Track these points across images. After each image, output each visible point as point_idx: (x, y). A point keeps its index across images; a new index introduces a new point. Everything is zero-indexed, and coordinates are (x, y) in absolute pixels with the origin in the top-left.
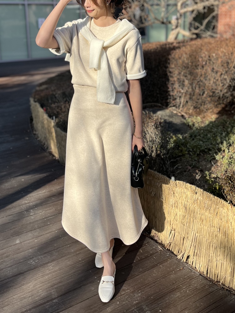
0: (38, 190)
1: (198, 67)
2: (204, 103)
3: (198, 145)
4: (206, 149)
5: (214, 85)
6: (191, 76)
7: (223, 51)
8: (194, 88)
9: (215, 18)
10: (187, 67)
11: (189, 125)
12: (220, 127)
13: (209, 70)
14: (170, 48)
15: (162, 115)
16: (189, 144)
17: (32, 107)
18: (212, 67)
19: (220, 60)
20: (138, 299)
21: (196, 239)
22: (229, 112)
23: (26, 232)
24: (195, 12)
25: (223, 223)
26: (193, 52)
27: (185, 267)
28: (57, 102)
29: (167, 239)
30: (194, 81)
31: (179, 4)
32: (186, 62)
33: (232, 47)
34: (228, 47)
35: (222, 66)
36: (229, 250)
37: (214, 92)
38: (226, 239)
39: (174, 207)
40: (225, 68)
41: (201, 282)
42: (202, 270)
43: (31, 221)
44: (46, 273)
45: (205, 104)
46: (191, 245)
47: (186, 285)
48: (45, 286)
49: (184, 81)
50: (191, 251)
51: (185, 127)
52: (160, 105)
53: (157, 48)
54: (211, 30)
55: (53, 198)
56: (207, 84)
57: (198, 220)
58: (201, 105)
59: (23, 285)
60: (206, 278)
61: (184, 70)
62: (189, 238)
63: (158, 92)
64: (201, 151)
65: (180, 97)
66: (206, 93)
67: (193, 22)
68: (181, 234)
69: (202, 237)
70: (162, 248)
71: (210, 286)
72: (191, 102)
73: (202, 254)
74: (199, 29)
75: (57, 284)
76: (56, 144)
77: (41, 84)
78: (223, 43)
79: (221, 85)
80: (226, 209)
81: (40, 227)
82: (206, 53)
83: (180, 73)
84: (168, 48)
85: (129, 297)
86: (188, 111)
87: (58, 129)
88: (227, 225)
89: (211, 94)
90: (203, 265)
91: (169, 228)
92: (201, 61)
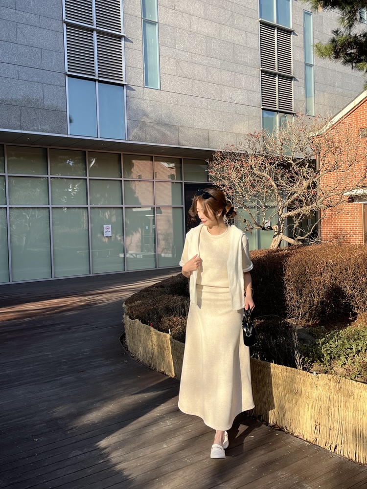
1: (316, 274)
6: (309, 284)
10: (304, 275)
13: (328, 277)
18: (330, 274)
30: (313, 289)
40: (344, 275)
46: (338, 434)
50: (338, 440)
61: (301, 277)
62: (335, 428)
68: (326, 426)
83: (297, 281)
91: (314, 424)
92: (319, 268)
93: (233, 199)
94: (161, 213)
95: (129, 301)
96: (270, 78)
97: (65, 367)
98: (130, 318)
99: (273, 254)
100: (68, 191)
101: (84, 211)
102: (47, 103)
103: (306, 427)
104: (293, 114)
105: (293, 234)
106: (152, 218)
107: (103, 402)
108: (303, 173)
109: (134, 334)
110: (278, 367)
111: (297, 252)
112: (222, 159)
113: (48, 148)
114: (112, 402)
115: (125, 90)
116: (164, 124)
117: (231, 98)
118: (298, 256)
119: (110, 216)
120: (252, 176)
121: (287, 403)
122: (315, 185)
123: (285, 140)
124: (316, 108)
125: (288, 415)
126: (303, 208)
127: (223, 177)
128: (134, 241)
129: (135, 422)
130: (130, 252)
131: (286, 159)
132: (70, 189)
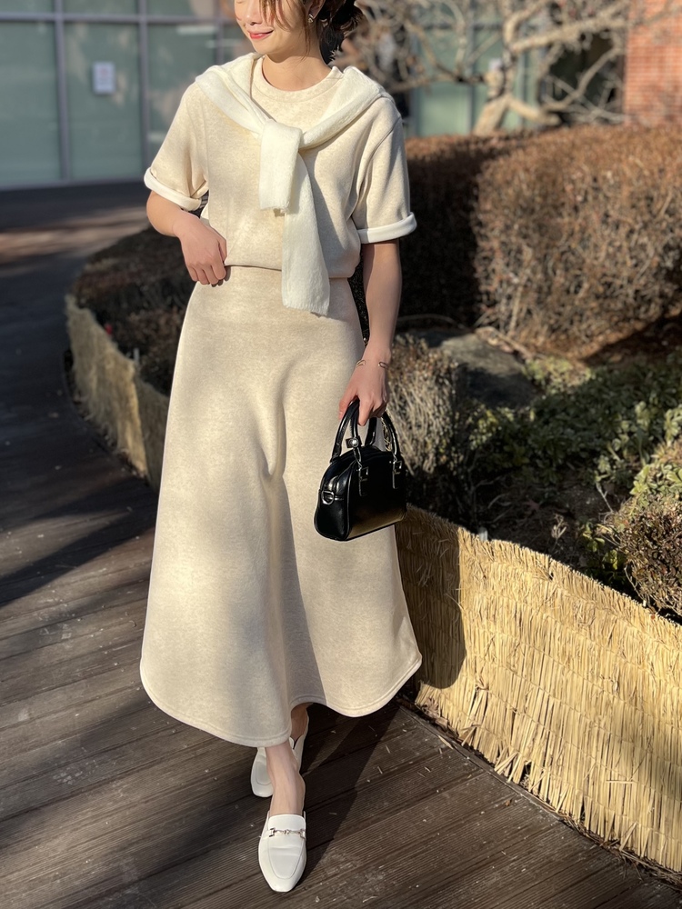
0: (84, 566)
1: (561, 210)
2: (581, 315)
3: (560, 440)
4: (583, 450)
5: (607, 264)
6: (542, 235)
7: (635, 163)
8: (550, 272)
9: (618, 66)
10: (528, 210)
11: (533, 380)
12: (625, 387)
13: (595, 218)
14: (479, 152)
15: (456, 349)
16: (533, 436)
17: (70, 324)
18: (602, 211)
19: (626, 191)
20: (377, 889)
21: (549, 714)
22: (655, 345)
23: (50, 690)
24: (556, 50)
25: (629, 665)
26: (547, 167)
27: (517, 799)
28: (144, 308)
29: (465, 714)
30: (550, 251)
31: (509, 27)
32: (527, 193)
33: (662, 153)
34: (651, 151)
35: (633, 206)
36: (646, 747)
37: (609, 285)
38: (639, 713)
39: (484, 618)
40: (642, 215)
41: (563, 842)
42: (566, 808)
43: (65, 657)
44: (106, 810)
45: (584, 318)
46: (536, 734)
47: (518, 850)
48: (101, 847)
49: (520, 251)
50: (535, 750)
51: (523, 387)
52: (449, 320)
53: (443, 151)
54: (602, 101)
55: (129, 590)
56: (588, 261)
57: (556, 657)
58: (572, 323)
59: (38, 842)
60: (579, 832)
61: (521, 217)
62: (530, 712)
63: (443, 281)
64: (567, 458)
65: (509, 298)
66: (586, 286)
67: (549, 79)
68: (505, 700)
69: (568, 708)
70: (450, 742)
71: (590, 856)
72: (541, 313)
73: (567, 759)
74: (568, 100)
75: (137, 842)
76: (139, 431)
77: (99, 256)
78: (636, 140)
79: (630, 263)
80: (636, 623)
81: (91, 676)
82: (586, 168)
83: (508, 228)
84: (473, 154)
85: (350, 884)
86: (533, 341)
87: (148, 388)
88: (640, 671)
89: (601, 289)
90: (569, 795)
92: (570, 193)
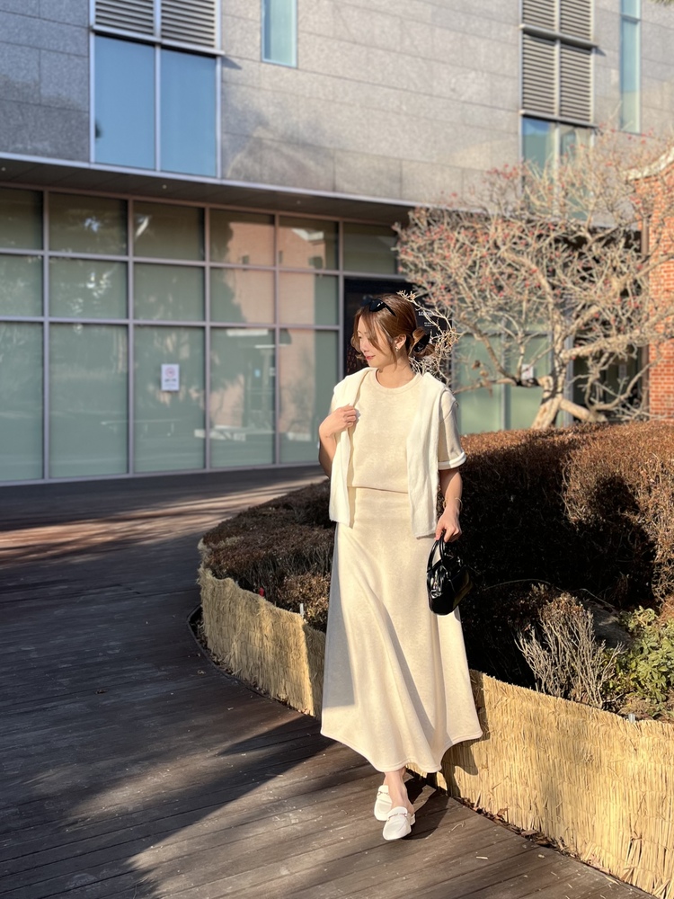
11: (628, 628)
14: (562, 444)
39: (637, 781)
51: (620, 633)
68: (656, 842)
91: (628, 835)
92: (644, 476)
93: (451, 315)
94: (289, 341)
95: (213, 536)
96: (542, 46)
97: (65, 681)
98: (215, 574)
99: (540, 441)
100: (86, 288)
101: (121, 333)
102: (48, 91)
103: (609, 842)
104: (592, 128)
105: (587, 396)
106: (270, 353)
107: (146, 763)
108: (612, 261)
109: (221, 613)
110: (546, 702)
111: (594, 439)
112: (429, 224)
113: (46, 190)
114: (169, 765)
115: (219, 67)
116: (303, 145)
117: (453, 90)
118: (597, 446)
119: (178, 346)
120: (496, 263)
121: (565, 784)
122: (639, 287)
123: (573, 185)
124: (645, 116)
125: (568, 813)
126: (610, 340)
127: (430, 265)
128: (227, 402)
129: (218, 813)
130: (218, 427)
131: (575, 229)
132: (91, 282)
